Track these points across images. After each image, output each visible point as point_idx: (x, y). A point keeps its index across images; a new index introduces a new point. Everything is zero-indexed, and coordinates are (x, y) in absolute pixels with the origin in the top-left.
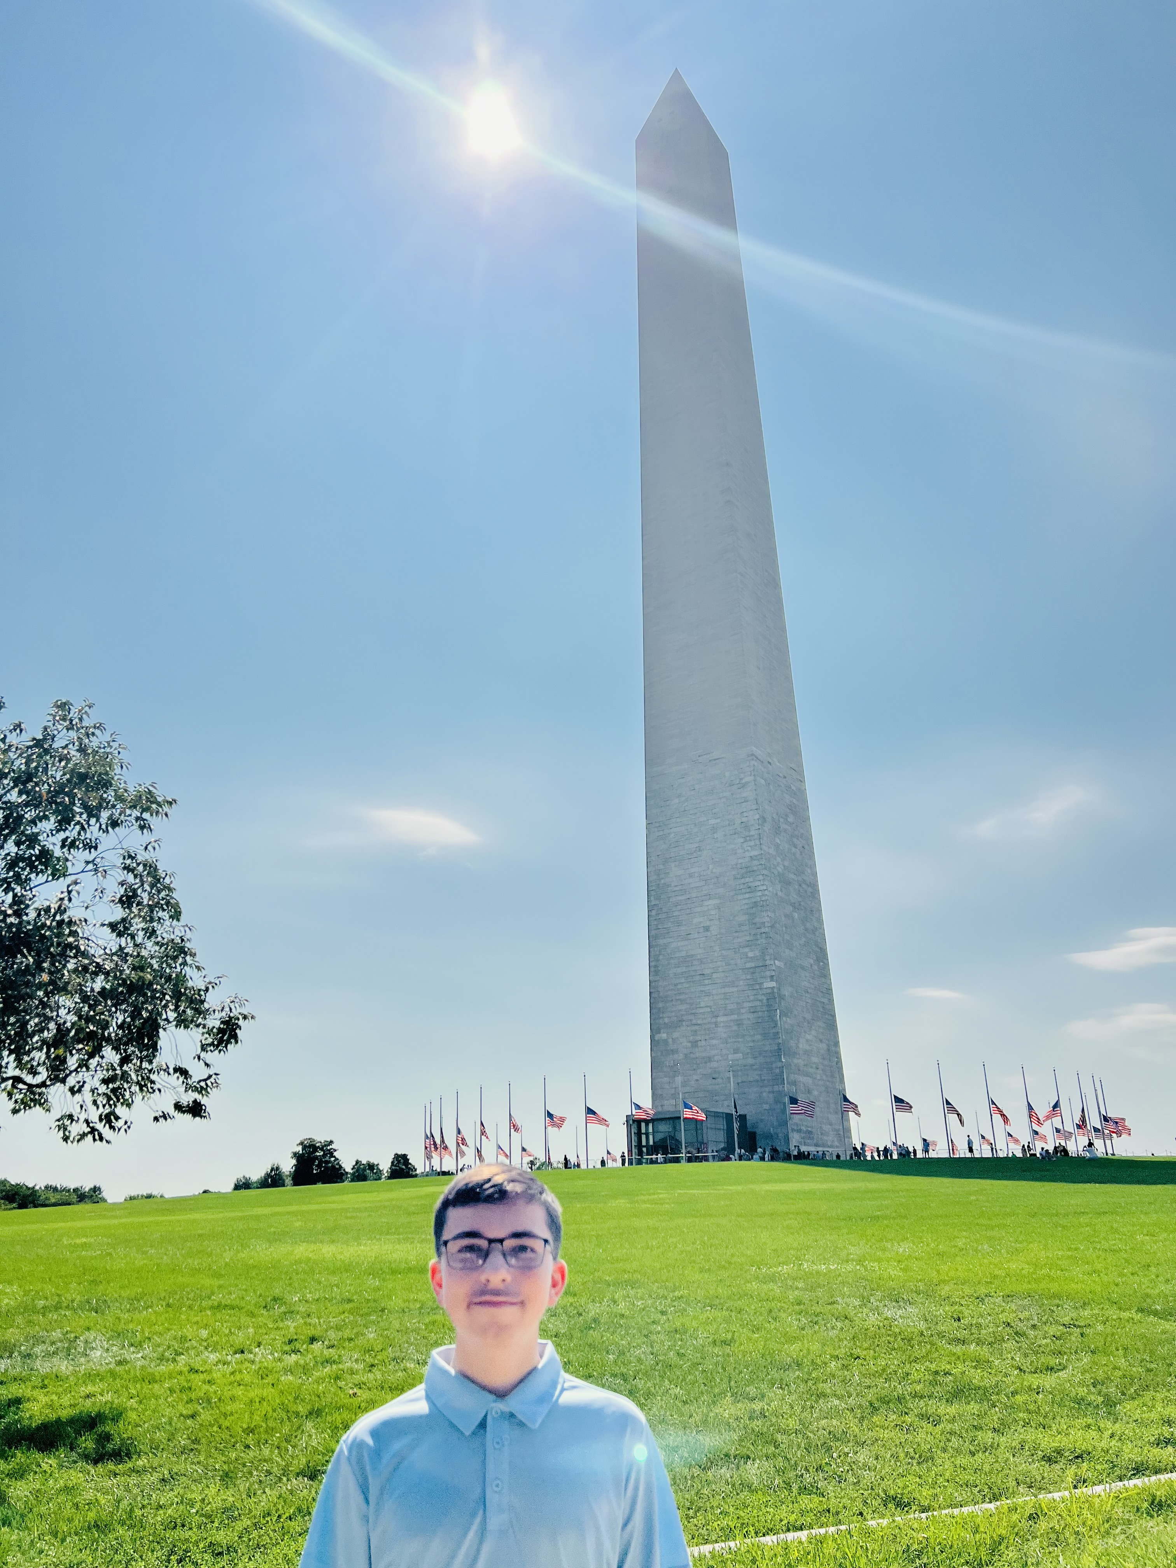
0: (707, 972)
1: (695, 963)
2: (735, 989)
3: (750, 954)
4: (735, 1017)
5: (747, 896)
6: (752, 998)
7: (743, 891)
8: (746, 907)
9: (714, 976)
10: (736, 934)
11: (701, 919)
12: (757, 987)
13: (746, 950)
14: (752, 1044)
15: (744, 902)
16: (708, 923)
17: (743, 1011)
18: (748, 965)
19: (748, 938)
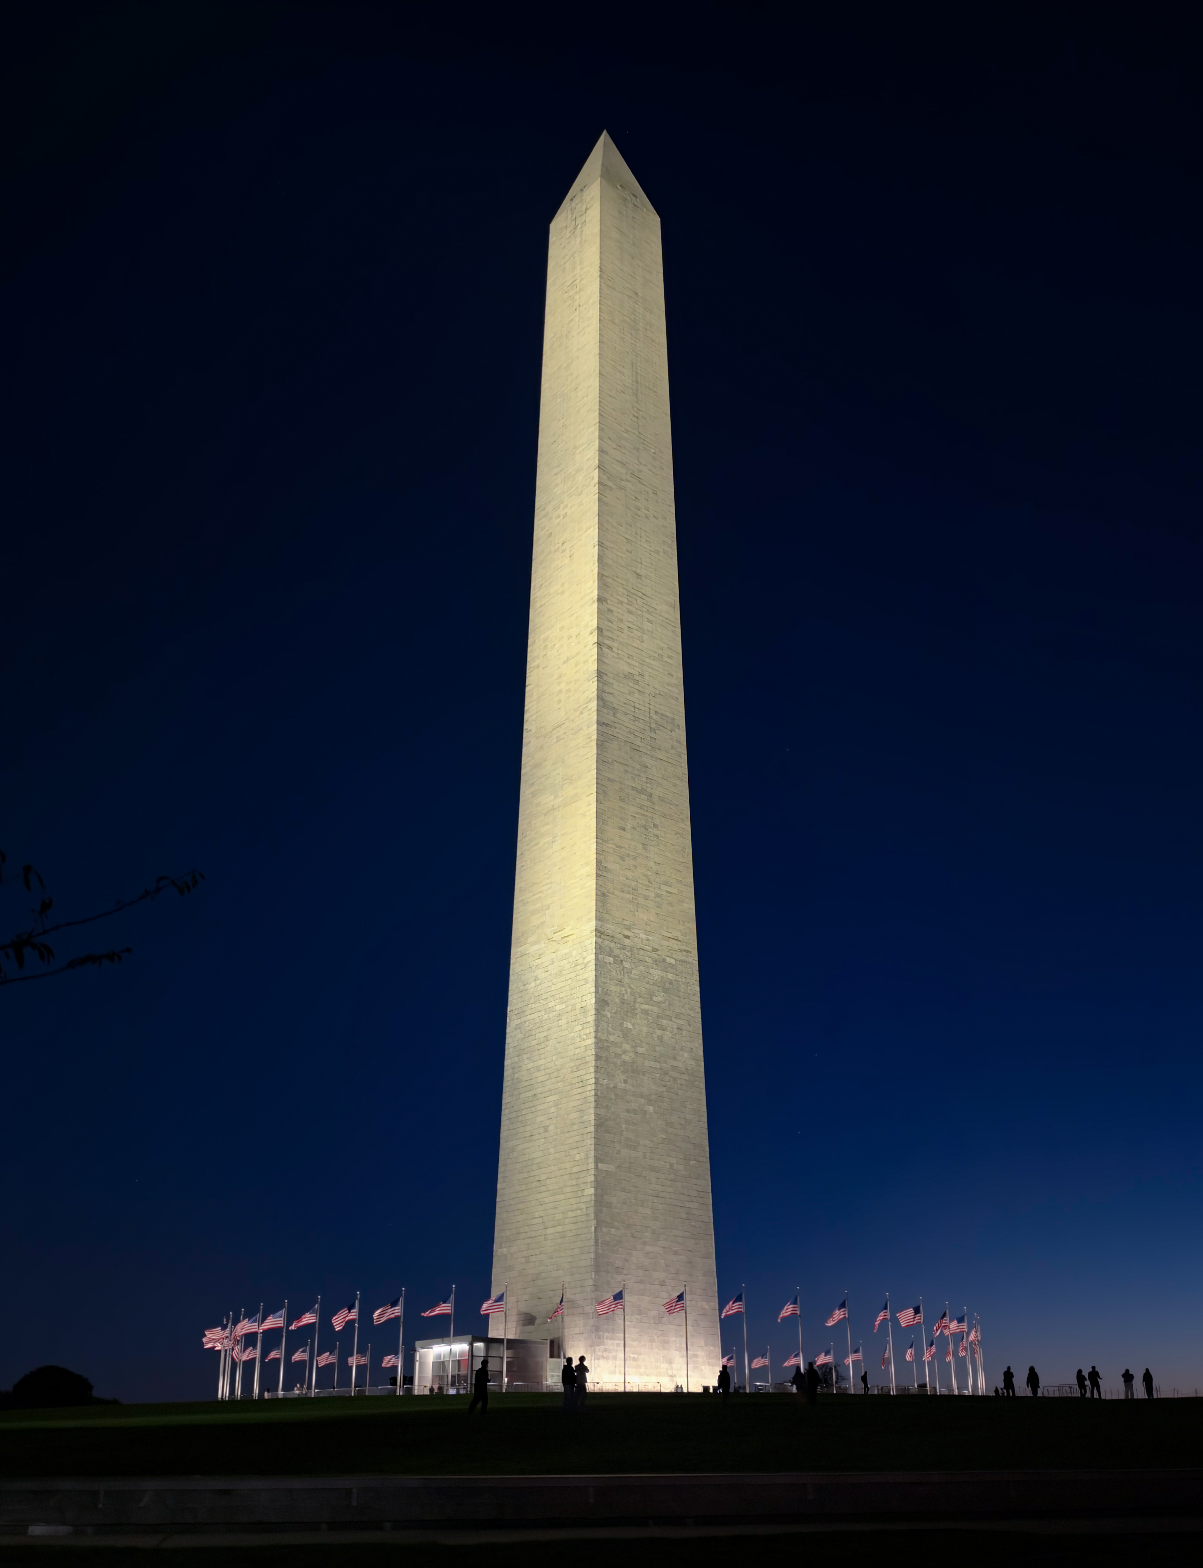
0: (543, 1177)
1: (535, 1167)
2: (562, 1197)
3: (578, 1157)
4: (559, 1229)
5: (580, 1090)
6: (575, 1207)
7: (577, 1085)
8: (578, 1103)
9: (548, 1182)
10: (567, 1135)
11: (542, 1118)
12: (580, 1193)
13: (576, 1151)
14: (570, 1260)
15: (578, 1097)
16: (547, 1123)
17: (567, 1221)
18: (575, 1170)
19: (577, 1138)
